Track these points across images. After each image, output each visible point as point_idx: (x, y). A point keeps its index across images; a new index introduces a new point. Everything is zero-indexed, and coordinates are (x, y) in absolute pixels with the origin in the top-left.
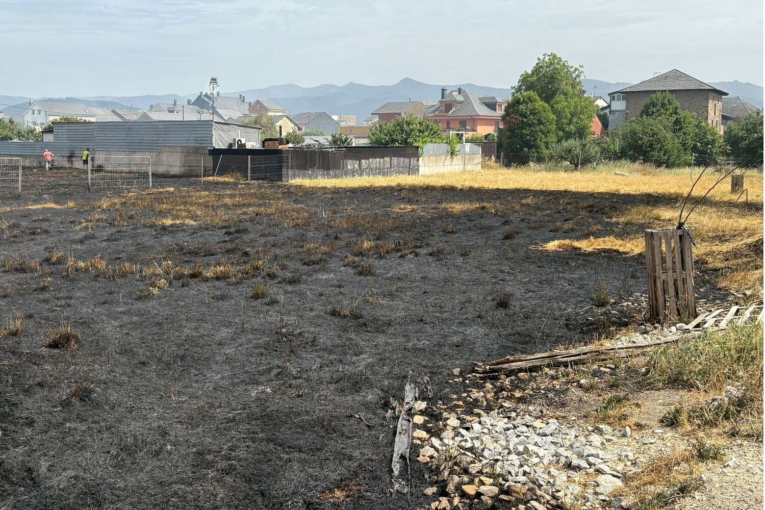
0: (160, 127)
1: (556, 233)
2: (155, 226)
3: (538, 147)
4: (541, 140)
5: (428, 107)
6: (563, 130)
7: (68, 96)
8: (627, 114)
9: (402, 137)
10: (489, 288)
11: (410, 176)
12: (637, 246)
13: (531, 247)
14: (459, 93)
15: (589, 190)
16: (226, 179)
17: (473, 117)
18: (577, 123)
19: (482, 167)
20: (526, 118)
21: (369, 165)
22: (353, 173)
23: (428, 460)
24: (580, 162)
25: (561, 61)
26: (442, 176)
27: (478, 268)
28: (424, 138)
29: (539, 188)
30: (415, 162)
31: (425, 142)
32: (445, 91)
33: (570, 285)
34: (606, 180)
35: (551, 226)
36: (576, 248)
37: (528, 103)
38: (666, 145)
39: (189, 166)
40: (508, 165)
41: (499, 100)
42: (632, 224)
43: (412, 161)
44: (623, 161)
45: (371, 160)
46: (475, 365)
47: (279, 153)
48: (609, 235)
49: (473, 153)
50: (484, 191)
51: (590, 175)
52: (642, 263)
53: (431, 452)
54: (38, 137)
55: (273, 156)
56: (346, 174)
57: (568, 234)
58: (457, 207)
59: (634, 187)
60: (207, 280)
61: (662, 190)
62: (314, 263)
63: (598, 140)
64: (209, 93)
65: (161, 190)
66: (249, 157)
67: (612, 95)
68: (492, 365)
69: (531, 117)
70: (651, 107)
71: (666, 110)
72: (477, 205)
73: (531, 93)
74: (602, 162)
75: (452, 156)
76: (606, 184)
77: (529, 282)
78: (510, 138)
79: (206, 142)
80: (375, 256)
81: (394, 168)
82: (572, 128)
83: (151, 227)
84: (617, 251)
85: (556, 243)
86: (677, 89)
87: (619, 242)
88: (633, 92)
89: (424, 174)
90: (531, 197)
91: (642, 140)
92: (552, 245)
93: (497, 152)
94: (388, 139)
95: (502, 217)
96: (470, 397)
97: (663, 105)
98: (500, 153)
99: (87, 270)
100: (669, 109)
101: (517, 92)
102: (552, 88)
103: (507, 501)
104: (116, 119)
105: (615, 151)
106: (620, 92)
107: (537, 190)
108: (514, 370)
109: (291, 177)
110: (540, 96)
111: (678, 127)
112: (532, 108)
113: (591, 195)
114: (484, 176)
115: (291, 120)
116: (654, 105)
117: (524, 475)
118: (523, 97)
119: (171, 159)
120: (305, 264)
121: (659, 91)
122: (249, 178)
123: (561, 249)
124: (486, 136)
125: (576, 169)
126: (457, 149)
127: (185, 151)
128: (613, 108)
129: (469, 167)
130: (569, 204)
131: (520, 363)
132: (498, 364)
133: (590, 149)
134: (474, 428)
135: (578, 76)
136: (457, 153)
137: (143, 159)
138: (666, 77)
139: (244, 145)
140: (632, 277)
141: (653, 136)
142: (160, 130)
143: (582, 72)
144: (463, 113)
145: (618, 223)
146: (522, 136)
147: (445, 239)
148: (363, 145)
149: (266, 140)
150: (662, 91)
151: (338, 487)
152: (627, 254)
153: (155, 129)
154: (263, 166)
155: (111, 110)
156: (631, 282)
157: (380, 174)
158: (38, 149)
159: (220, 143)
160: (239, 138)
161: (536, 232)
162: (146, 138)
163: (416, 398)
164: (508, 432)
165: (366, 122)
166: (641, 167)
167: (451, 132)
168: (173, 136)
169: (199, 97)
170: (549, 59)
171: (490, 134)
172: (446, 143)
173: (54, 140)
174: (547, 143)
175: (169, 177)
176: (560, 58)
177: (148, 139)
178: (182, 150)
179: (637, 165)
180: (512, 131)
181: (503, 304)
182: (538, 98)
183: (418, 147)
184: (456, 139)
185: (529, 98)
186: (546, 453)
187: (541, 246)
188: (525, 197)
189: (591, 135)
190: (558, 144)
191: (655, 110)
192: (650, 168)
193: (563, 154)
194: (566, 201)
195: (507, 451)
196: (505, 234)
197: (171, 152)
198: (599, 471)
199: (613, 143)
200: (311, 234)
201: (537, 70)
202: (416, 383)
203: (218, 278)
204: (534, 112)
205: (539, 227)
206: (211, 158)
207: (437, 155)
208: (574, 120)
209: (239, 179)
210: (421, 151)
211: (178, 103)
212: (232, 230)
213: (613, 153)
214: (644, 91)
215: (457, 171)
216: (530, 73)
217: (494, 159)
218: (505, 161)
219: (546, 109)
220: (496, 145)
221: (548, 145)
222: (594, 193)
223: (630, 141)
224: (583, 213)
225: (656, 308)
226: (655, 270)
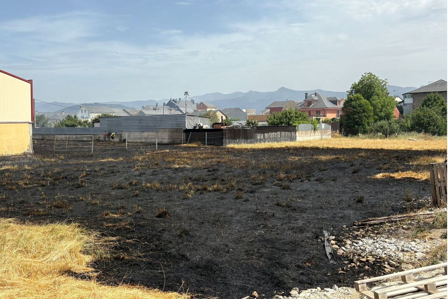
0: (158, 118)
1: (380, 170)
2: (172, 168)
3: (363, 125)
4: (365, 121)
5: (297, 103)
6: (377, 115)
7: (95, 102)
8: (414, 105)
9: (286, 121)
10: (351, 195)
11: (292, 142)
12: (424, 176)
13: (368, 177)
14: (316, 95)
15: (395, 148)
16: (193, 145)
17: (324, 109)
18: (385, 111)
19: (332, 136)
20: (356, 109)
21: (269, 136)
22: (260, 141)
23: (342, 254)
24: (388, 133)
25: (375, 77)
26: (310, 142)
27: (343, 186)
28: (298, 121)
29: (366, 148)
30: (294, 134)
31: (299, 123)
32: (307, 95)
33: (391, 194)
34: (404, 143)
35: (377, 167)
36: (392, 177)
37: (357, 101)
38: (438, 123)
39: (173, 139)
40: (346, 135)
41: (339, 99)
42: (421, 165)
43: (292, 134)
44: (413, 133)
45: (270, 133)
46: (354, 222)
47: (221, 131)
48: (409, 170)
49: (326, 129)
50: (336, 150)
51: (395, 140)
52: (427, 184)
53: (342, 251)
54: (90, 124)
55: (218, 132)
56: (257, 141)
57: (386, 170)
58: (323, 158)
59: (420, 147)
60: (210, 191)
61: (437, 148)
62: (258, 184)
63: (397, 121)
64: (175, 99)
65: (162, 151)
66: (206, 133)
67: (405, 95)
68: (362, 222)
69: (359, 108)
70: (428, 101)
71: (437, 103)
72: (334, 157)
73: (358, 95)
74: (401, 133)
75: (314, 130)
76: (404, 145)
77: (371, 192)
78: (347, 120)
79: (182, 125)
80: (288, 181)
81: (282, 138)
82: (383, 114)
83: (169, 168)
84: (414, 178)
85: (381, 174)
86: (443, 91)
87: (414, 174)
88: (417, 93)
89: (299, 141)
90: (363, 152)
91: (423, 120)
92: (379, 176)
93: (340, 128)
94: (278, 122)
95: (349, 163)
96: (354, 234)
97: (435, 100)
98: (342, 128)
100: (439, 102)
101: (350, 95)
102: (370, 92)
103: (380, 261)
104: (126, 115)
105: (408, 127)
106: (409, 93)
107: (365, 149)
108: (372, 224)
109: (228, 143)
110: (364, 96)
111: (444, 112)
112: (359, 103)
113: (397, 151)
114: (334, 142)
115: (222, 113)
116: (429, 100)
117: (385, 254)
118: (354, 97)
119: (163, 135)
120: (253, 184)
121: (432, 92)
122: (206, 144)
123: (384, 178)
124: (333, 119)
125: (386, 137)
126: (317, 127)
127: (171, 131)
128: (405, 102)
129: (324, 137)
130: (385, 156)
131: (374, 221)
132: (364, 222)
133: (393, 126)
134: (360, 243)
135: (385, 85)
136: (318, 129)
137: (148, 135)
138: (435, 84)
139: (202, 127)
140: (423, 190)
141: (430, 118)
142: (157, 120)
143: (387, 82)
144: (318, 106)
145: (413, 165)
146: (354, 119)
147: (321, 173)
148: (262, 126)
149: (214, 124)
150: (434, 92)
151: (307, 262)
152: (419, 179)
153: (155, 120)
154: (213, 137)
155: (123, 109)
156: (423, 192)
157: (275, 141)
158: (91, 131)
159: (189, 126)
160: (199, 123)
161: (369, 170)
162: (150, 124)
163: (329, 235)
164: (375, 244)
165: (261, 113)
166: (423, 136)
167: (314, 117)
168: (164, 123)
169: (170, 101)
170: (368, 76)
171: (334, 118)
172: (311, 123)
173: (100, 126)
174: (368, 123)
175: (162, 145)
176: (374, 75)
177: (151, 124)
178: (169, 130)
179: (421, 135)
180: (348, 116)
181: (360, 201)
182: (362, 98)
183: (295, 126)
184: (316, 121)
185: (357, 98)
186: (393, 248)
187: (373, 176)
188: (359, 152)
189: (394, 118)
190: (375, 123)
191: (430, 103)
192: (429, 136)
193: (378, 129)
194: (383, 154)
195: (376, 248)
196: (353, 171)
197: (163, 131)
198: (416, 252)
199: (407, 122)
200: (250, 171)
201: (361, 82)
202: (327, 230)
203: (215, 191)
204: (360, 106)
205: (370, 167)
206: (185, 134)
207: (306, 130)
208: (383, 110)
209: (200, 145)
210: (297, 128)
211: (158, 105)
212: (211, 169)
213: (407, 128)
214: (423, 92)
215: (318, 139)
216: (357, 83)
217: (338, 132)
218: (345, 133)
219: (367, 104)
220: (339, 124)
221: (369, 124)
222: (398, 150)
223: (417, 121)
224: (393, 160)
225: (436, 200)
226: (435, 182)
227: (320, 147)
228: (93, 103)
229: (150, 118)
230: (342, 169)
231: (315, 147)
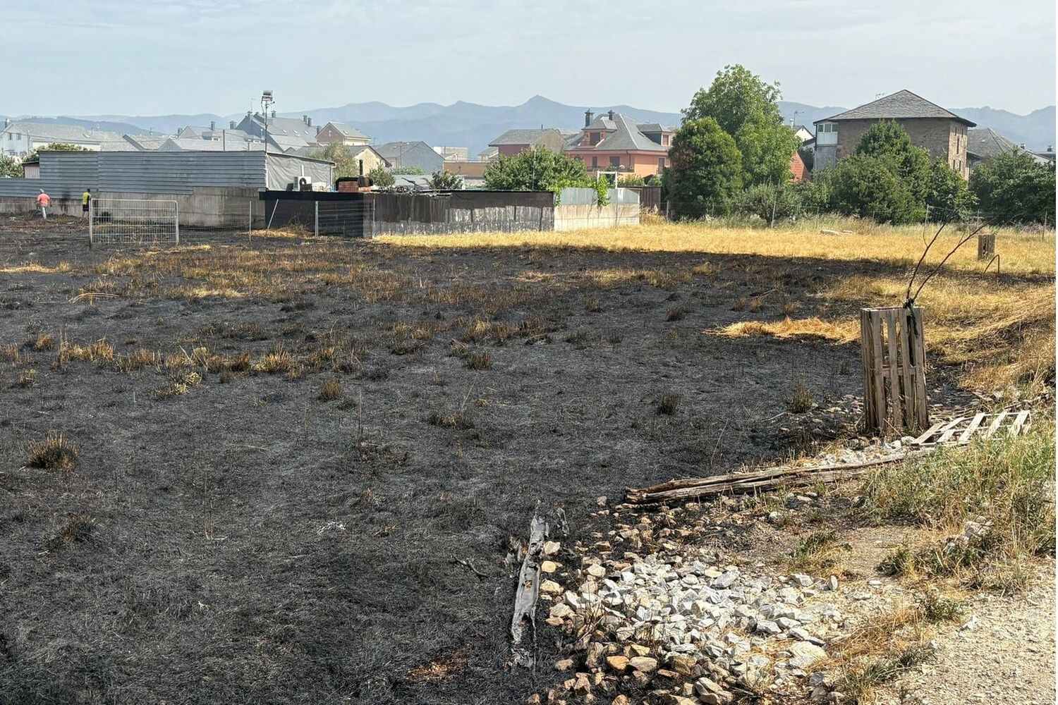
0: (191, 159)
1: (740, 313)
2: (184, 298)
3: (716, 195)
4: (721, 186)
5: (567, 137)
6: (751, 171)
7: (59, 115)
8: (839, 150)
9: (530, 179)
10: (648, 386)
11: (541, 232)
12: (849, 331)
13: (707, 332)
14: (611, 118)
16: (284, 234)
17: (629, 152)
18: (770, 161)
19: (640, 221)
20: (701, 154)
21: (486, 217)
22: (463, 227)
23: (562, 621)
24: (774, 216)
25: (750, 76)
26: (586, 233)
27: (633, 359)
28: (561, 180)
29: (717, 251)
30: (549, 213)
31: (563, 186)
32: (591, 116)
33: (758, 383)
34: (809, 241)
35: (733, 303)
36: (766, 334)
37: (703, 134)
38: (892, 194)
39: (232, 215)
40: (676, 219)
41: (665, 128)
42: (843, 301)
43: (544, 212)
44: (833, 215)
45: (487, 210)
46: (628, 491)
47: (358, 199)
48: (813, 315)
49: (627, 201)
50: (643, 254)
51: (788, 233)
52: (856, 354)
53: (566, 610)
54: (17, 171)
55: (351, 202)
56: (453, 228)
57: (756, 314)
58: (606, 276)
59: (847, 250)
60: (255, 374)
61: (885, 255)
62: (406, 351)
63: (798, 186)
64: (260, 113)
65: (192, 248)
66: (317, 202)
67: (819, 124)
68: (650, 492)
69: (708, 152)
70: (872, 141)
71: (892, 145)
72: (633, 274)
73: (709, 120)
74: (804, 216)
75: (599, 205)
76: (809, 247)
77: (703, 378)
78: (679, 182)
79: (256, 181)
80: (492, 343)
81: (519, 220)
82: (764, 169)
83: (177, 299)
84: (823, 338)
85: (740, 325)
86: (907, 116)
87: (825, 325)
88: (848, 121)
89: (560, 230)
90: (706, 263)
91: (858, 187)
92: (734, 329)
93: (662, 201)
94: (511, 181)
95: (667, 290)
96: (620, 536)
97: (888, 138)
98: (666, 201)
99: (87, 359)
100: (896, 144)
101: (689, 118)
102: (737, 113)
103: (668, 677)
104: (129, 148)
105: (822, 201)
106: (830, 121)
107: (714, 254)
108: (680, 499)
109: (376, 232)
110: (721, 124)
111: (908, 169)
112: (710, 140)
113: (789, 261)
114: (643, 233)
115: (376, 153)
116: (875, 138)
117: (692, 642)
118: (698, 125)
119: (206, 205)
120: (393, 352)
121: (882, 119)
122: (317, 232)
123: (746, 335)
124: (647, 179)
125: (768, 225)
126: (607, 196)
127: (226, 193)
128: (820, 142)
129: (623, 221)
130: (758, 273)
131: (688, 490)
132: (659, 490)
133: (787, 197)
134: (625, 578)
135: (773, 97)
136: (607, 201)
137: (167, 204)
138: (892, 100)
139: (310, 186)
140: (842, 373)
141: (873, 181)
142: (191, 163)
143: (779, 92)
144: (616, 146)
145: (824, 300)
146: (696, 179)
147: (589, 319)
148: (477, 189)
149: (340, 180)
150: (887, 120)
151: (437, 660)
152: (836, 341)
153: (184, 163)
154: (336, 215)
155: (122, 135)
156: (841, 380)
157: (499, 229)
158: (17, 188)
159: (275, 183)
160: (303, 177)
161: (713, 310)
162: (171, 175)
163: (545, 537)
164: (671, 584)
165: (480, 158)
166: (856, 223)
167: (599, 172)
168: (209, 172)
169: (247, 118)
170: (734, 74)
171: (651, 176)
172: (591, 187)
173: (40, 176)
174: (729, 189)
175: (203, 230)
176: (748, 72)
177: (175, 176)
178: (221, 192)
179: (851, 220)
180: (682, 172)
181: (666, 409)
182: (717, 127)
183: (552, 192)
184: (605, 183)
185: (706, 127)
186: (723, 613)
187: (719, 329)
188: (698, 262)
189: (790, 178)
190: (744, 190)
191: (876, 145)
192: (869, 224)
193: (751, 204)
194: (755, 268)
195: (669, 609)
196: (671, 313)
197: (207, 195)
198: (794, 637)
199: (820, 190)
200: (403, 311)
201: (717, 88)
202: (546, 516)
203: (271, 372)
204: (711, 147)
205: (717, 303)
206: (263, 203)
207: (580, 204)
208: (767, 158)
209: (302, 234)
210: (557, 197)
211: (216, 126)
212: (292, 304)
213: (818, 203)
214: (862, 119)
215: (607, 225)
216: (707, 92)
217: (657, 210)
218: (673, 213)
219: (728, 143)
220: (660, 191)
221: (730, 191)
222: (792, 259)
223: (842, 187)
224: (777, 285)
225: (874, 415)
226: (874, 364)
227: (606, 246)
228: (56, 118)
229: (171, 159)
230: (643, 307)
231: (594, 247)
